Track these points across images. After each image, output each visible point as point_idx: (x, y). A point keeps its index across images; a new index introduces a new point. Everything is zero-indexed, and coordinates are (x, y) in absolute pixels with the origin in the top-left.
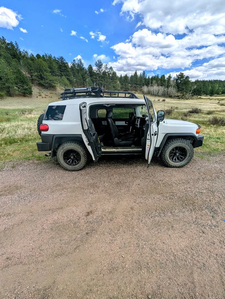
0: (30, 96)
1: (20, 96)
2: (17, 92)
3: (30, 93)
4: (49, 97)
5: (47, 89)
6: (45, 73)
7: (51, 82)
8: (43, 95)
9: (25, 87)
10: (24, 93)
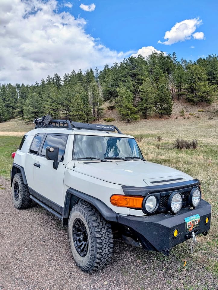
0: (168, 117)
1: (156, 118)
2: (154, 113)
3: (169, 114)
4: (195, 117)
5: (197, 105)
6: (199, 83)
7: (205, 94)
8: (187, 115)
9: (165, 105)
10: (161, 114)
